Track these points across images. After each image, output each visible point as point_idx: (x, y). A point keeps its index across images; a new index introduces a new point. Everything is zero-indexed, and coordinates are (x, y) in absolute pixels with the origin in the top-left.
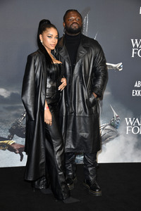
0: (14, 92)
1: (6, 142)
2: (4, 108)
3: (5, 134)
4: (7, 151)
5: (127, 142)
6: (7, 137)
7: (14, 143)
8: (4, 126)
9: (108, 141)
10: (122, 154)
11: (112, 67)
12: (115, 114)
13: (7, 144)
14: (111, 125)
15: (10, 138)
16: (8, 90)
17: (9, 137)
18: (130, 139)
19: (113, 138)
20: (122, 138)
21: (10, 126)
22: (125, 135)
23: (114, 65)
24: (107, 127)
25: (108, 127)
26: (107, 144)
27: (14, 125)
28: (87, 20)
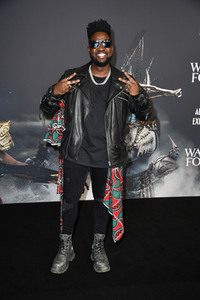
5: (187, 175)
10: (182, 187)
11: (170, 93)
12: (174, 145)
14: (169, 156)
18: (190, 171)
20: (181, 170)
22: (185, 167)
23: (172, 91)
26: (166, 177)
28: (142, 44)
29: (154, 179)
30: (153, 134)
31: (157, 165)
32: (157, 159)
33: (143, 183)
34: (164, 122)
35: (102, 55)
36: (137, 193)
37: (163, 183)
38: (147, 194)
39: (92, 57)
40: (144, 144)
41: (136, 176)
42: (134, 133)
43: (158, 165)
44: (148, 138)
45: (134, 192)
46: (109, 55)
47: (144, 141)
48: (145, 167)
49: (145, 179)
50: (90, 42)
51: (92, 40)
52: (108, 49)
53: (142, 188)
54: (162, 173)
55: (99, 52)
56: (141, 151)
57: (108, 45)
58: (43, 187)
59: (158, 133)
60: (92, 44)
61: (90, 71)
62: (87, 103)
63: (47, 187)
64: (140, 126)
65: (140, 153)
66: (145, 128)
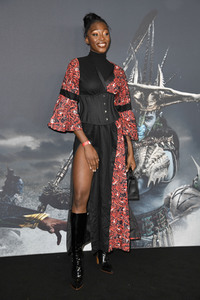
0: (46, 140)
1: (35, 216)
2: (32, 165)
3: (34, 204)
4: (37, 229)
6: (36, 209)
7: (47, 218)
8: (31, 192)
9: (189, 212)
11: (192, 98)
13: (36, 219)
14: (193, 187)
15: (41, 210)
16: (37, 138)
17: (40, 208)
19: (197, 208)
21: (40, 191)
23: (194, 95)
24: (187, 191)
25: (189, 190)
26: (189, 216)
27: (46, 190)
28: (152, 30)
29: (172, 219)
30: (169, 155)
31: (176, 199)
32: (176, 191)
33: (156, 225)
34: (184, 139)
36: (148, 240)
37: (185, 225)
38: (162, 242)
40: (157, 170)
41: (147, 215)
42: (142, 153)
43: (178, 200)
44: (162, 162)
45: (144, 239)
47: (157, 165)
48: (159, 203)
49: (159, 219)
53: (156, 232)
54: (183, 210)
56: (152, 179)
59: (176, 153)
63: (19, 233)
64: (151, 144)
65: (152, 182)
66: (158, 147)
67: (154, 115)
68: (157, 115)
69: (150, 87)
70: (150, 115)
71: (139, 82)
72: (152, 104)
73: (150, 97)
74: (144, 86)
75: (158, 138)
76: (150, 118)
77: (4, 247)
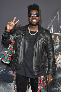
35: (34, 21)
39: (29, 22)
40: (60, 63)
45: (55, 88)
46: (38, 21)
47: (59, 61)
50: (29, 14)
51: (30, 13)
52: (37, 18)
55: (33, 19)
56: (58, 66)
57: (38, 16)
58: (8, 85)
60: (30, 15)
61: (29, 28)
62: (27, 43)
63: (11, 85)
64: (58, 54)
65: (58, 68)
66: (60, 55)
67: (58, 44)
68: (60, 44)
69: (57, 34)
70: (57, 44)
71: (53, 32)
72: (58, 40)
73: (57, 37)
74: (55, 33)
75: (60, 52)
76: (57, 45)
77: (6, 90)
